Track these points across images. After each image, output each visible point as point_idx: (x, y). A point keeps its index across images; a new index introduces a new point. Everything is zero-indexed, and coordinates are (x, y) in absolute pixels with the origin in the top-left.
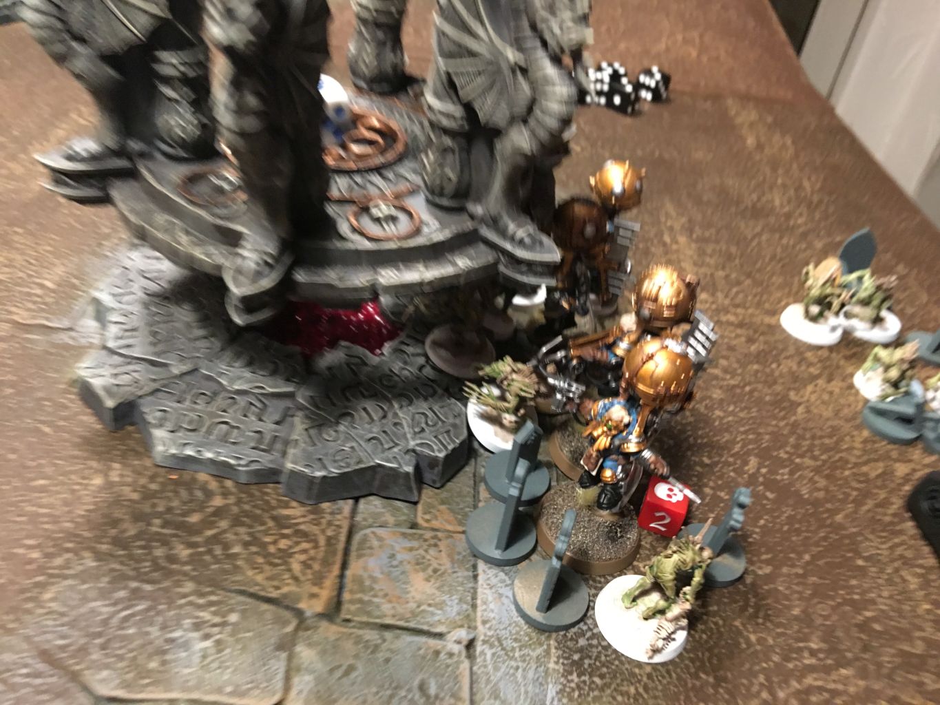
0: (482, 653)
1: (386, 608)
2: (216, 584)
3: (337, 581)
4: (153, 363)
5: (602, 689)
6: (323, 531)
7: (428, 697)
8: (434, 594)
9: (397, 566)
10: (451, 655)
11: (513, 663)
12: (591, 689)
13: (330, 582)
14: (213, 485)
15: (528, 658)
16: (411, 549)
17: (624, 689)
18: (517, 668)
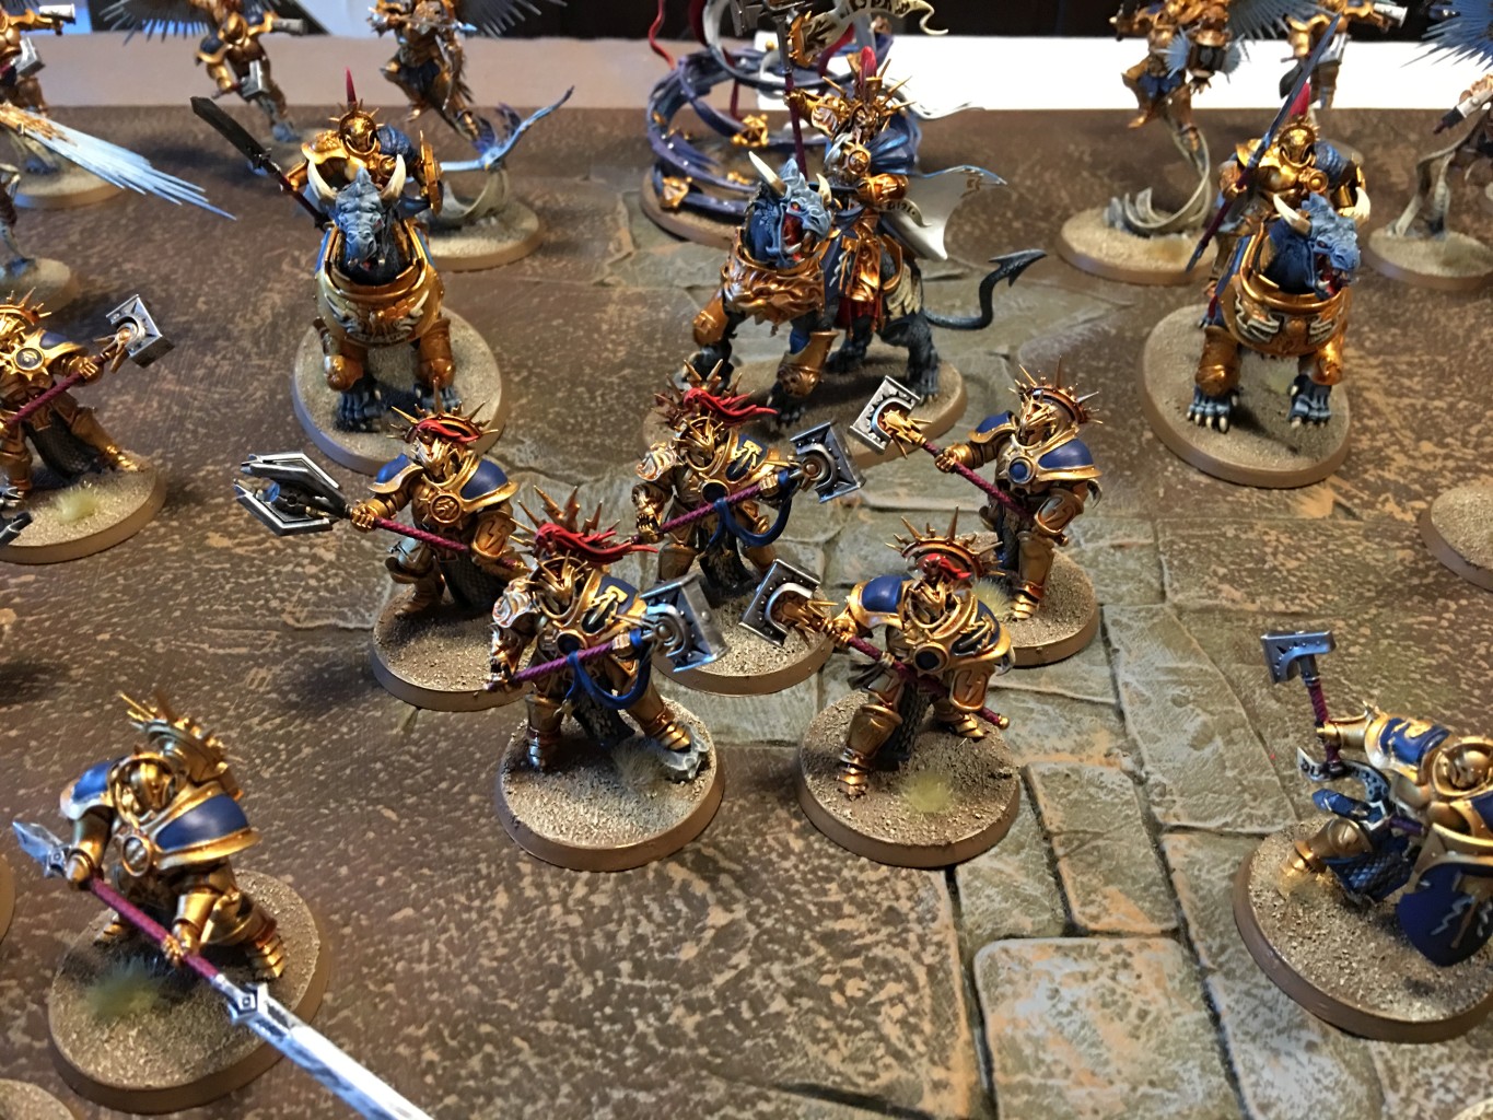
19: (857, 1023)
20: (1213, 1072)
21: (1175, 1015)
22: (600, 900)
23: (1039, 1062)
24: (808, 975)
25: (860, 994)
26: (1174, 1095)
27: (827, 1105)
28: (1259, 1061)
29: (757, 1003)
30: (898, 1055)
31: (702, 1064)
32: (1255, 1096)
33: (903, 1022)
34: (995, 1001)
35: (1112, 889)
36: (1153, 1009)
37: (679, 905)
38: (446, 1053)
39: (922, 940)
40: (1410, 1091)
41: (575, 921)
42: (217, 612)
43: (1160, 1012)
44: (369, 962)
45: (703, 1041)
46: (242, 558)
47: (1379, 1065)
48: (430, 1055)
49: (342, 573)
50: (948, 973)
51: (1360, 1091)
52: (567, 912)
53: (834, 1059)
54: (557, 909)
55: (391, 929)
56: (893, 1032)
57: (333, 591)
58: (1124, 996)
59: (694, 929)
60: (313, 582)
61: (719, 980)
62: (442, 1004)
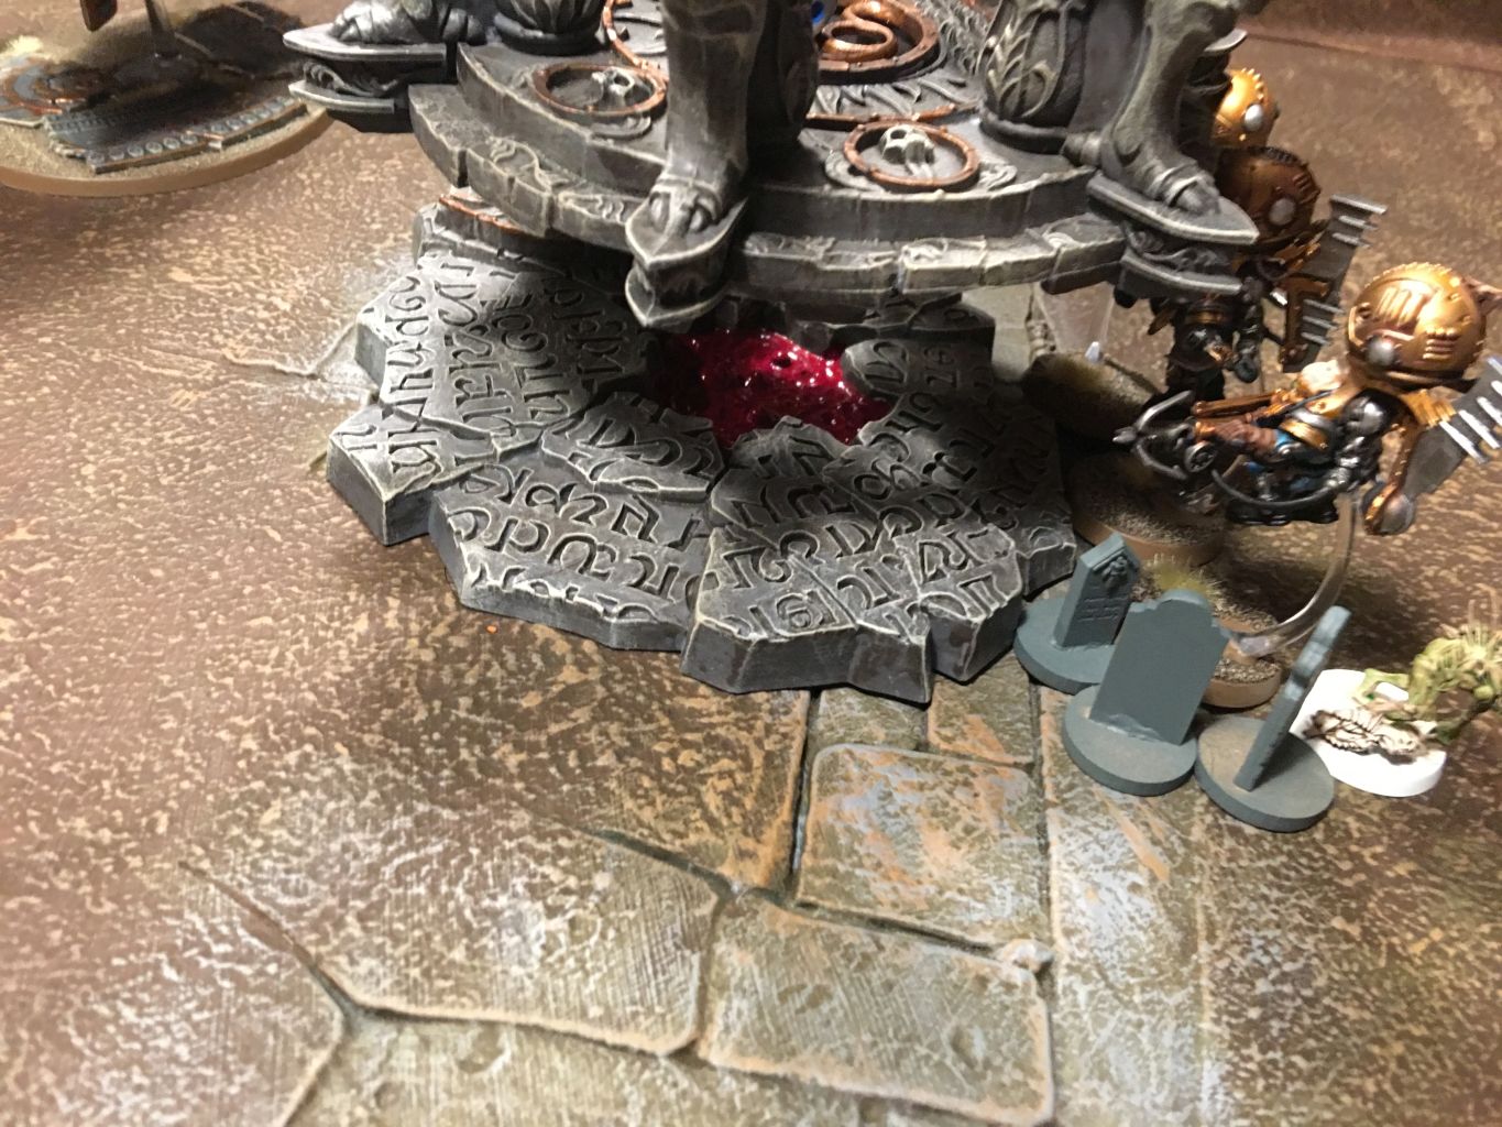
0: (1069, 989)
1: (880, 888)
2: (569, 819)
3: (788, 832)
4: (458, 432)
5: (1310, 1079)
6: (759, 742)
7: (970, 1063)
8: (968, 872)
9: (897, 815)
10: (1009, 987)
11: (1130, 1015)
12: (1290, 1078)
13: (773, 833)
14: (561, 646)
15: (1159, 1008)
16: (921, 787)
17: (1356, 1082)
18: (1140, 1025)
19: (680, 788)
20: (1028, 893)
21: (1002, 836)
22: (457, 642)
23: (853, 852)
24: (644, 740)
25: (690, 764)
26: (980, 906)
27: (628, 852)
28: (1076, 890)
29: (585, 754)
30: (713, 822)
31: (513, 796)
32: (1063, 921)
33: (726, 795)
34: (824, 792)
35: (973, 718)
36: (983, 826)
37: (536, 659)
38: (265, 744)
39: (768, 729)
40: (1226, 946)
41: (427, 656)
42: (161, 337)
43: (988, 831)
44: (215, 656)
45: (522, 776)
46: (199, 294)
47: (1200, 918)
48: (249, 743)
49: (293, 323)
50: (786, 761)
51: (1174, 936)
52: (423, 645)
53: (647, 815)
54: (414, 642)
55: (244, 632)
56: (713, 801)
57: (280, 337)
58: (956, 809)
59: (542, 683)
60: (262, 326)
61: (554, 729)
62: (275, 704)
